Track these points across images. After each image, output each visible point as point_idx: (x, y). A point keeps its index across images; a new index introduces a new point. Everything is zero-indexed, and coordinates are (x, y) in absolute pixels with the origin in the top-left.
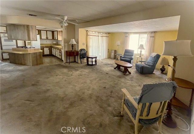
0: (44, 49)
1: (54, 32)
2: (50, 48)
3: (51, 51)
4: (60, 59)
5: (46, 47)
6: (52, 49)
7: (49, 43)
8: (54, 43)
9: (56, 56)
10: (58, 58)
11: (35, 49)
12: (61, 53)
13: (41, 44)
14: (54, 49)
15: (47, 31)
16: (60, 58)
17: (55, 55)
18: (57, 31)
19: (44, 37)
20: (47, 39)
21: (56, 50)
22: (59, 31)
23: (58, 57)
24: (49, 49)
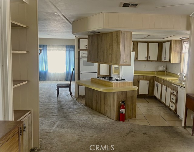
0: (139, 82)
1: (164, 44)
2: (152, 81)
3: (151, 88)
4: (171, 110)
5: (144, 78)
6: (156, 83)
7: (149, 68)
8: (161, 69)
9: (163, 100)
10: (167, 107)
11: (124, 83)
12: (177, 96)
13: (135, 72)
14: (160, 85)
15: (148, 43)
16: (173, 109)
17: (159, 98)
18: (171, 41)
19: (142, 56)
20: (147, 60)
21: (164, 87)
22: (176, 41)
23: (168, 104)
24: (149, 83)
